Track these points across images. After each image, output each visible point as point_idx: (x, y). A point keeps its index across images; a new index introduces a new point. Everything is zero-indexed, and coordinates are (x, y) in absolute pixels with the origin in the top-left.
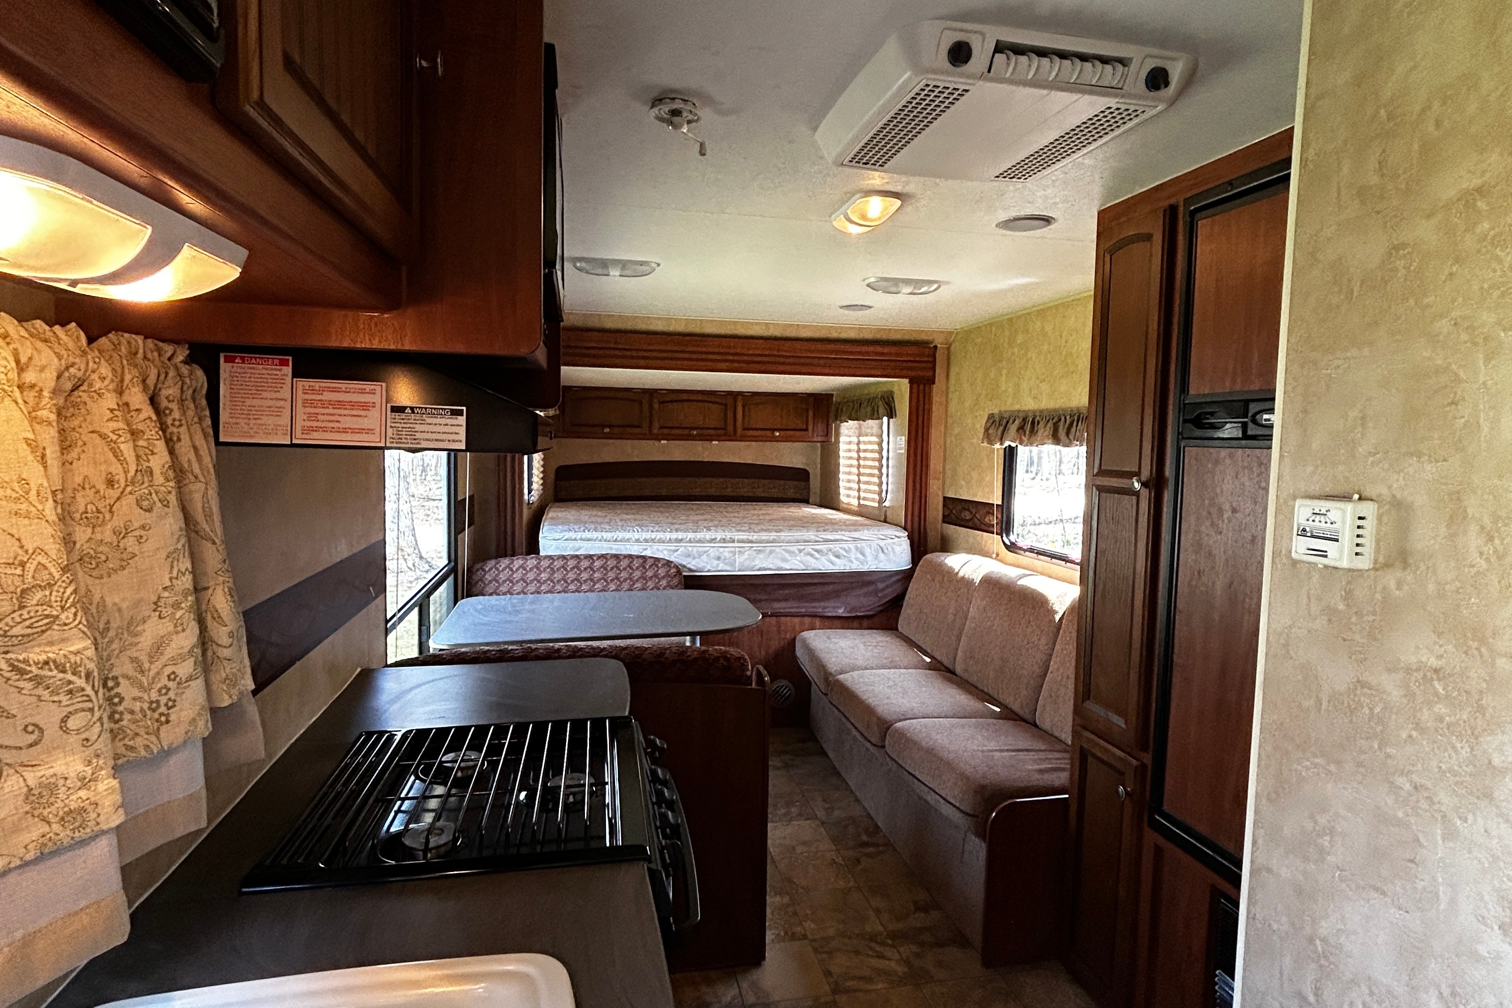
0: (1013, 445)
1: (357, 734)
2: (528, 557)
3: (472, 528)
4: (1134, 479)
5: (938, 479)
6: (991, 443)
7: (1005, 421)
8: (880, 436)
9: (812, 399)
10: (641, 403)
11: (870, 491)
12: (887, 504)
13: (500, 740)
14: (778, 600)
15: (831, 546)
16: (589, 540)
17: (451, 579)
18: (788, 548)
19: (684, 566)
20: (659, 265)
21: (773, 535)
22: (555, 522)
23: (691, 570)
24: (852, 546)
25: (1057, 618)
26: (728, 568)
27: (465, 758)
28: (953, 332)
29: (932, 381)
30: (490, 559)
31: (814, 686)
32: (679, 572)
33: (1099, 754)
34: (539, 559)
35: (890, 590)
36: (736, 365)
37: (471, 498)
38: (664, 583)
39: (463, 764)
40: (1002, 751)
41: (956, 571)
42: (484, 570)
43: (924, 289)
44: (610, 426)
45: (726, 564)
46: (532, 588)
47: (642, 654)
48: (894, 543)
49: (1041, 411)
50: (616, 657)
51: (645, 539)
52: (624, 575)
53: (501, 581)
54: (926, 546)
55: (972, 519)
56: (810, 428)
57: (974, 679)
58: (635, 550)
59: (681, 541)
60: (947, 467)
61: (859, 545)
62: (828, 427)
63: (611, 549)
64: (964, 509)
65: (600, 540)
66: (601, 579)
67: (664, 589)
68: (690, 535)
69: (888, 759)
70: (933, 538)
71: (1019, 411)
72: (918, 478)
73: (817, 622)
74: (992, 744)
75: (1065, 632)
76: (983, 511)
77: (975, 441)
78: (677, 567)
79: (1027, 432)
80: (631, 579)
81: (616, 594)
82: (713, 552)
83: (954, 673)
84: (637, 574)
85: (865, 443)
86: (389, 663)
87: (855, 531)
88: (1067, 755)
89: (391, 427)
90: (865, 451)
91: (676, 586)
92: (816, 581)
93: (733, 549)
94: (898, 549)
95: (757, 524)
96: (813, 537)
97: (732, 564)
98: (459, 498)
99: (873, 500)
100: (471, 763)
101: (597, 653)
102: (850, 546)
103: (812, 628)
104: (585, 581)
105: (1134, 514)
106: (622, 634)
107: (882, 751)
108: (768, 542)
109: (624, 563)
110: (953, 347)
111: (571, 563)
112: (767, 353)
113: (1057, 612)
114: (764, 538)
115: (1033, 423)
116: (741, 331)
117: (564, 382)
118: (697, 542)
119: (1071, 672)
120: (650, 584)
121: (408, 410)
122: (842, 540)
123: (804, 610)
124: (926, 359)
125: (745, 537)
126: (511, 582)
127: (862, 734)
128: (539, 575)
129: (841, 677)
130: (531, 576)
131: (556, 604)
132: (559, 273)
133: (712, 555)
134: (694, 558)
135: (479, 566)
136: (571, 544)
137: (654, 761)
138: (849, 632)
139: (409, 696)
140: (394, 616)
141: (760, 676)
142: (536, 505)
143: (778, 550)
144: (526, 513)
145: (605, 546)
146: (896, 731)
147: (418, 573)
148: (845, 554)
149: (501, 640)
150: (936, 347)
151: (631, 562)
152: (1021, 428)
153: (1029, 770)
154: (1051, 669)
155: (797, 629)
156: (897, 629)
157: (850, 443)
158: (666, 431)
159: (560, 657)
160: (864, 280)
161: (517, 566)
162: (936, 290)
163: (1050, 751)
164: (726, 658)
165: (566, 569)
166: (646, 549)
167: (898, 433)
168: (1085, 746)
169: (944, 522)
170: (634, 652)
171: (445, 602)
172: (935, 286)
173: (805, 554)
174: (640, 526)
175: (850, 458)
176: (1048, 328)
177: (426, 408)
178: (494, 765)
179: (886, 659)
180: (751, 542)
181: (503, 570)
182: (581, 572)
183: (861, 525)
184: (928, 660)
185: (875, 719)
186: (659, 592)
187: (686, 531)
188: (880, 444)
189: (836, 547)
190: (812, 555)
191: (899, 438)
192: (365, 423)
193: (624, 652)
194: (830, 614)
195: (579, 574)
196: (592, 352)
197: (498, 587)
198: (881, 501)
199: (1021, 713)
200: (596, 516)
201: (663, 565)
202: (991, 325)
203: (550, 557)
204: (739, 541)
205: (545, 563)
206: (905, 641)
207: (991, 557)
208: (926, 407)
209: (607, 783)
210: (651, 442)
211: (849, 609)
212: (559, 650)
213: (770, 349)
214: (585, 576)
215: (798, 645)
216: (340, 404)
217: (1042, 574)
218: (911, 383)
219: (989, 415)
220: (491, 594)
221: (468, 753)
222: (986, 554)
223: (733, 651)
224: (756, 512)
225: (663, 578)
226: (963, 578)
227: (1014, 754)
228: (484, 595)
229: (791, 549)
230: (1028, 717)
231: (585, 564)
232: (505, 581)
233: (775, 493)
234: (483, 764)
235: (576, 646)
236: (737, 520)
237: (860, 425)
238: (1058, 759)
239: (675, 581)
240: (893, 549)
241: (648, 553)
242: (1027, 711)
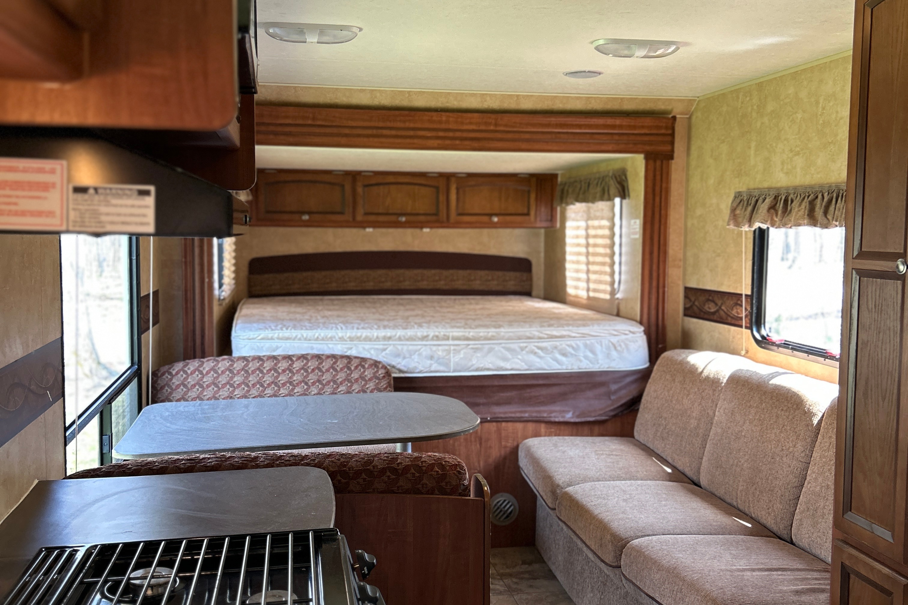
0: (764, 226)
1: (37, 550)
2: (220, 359)
3: (157, 326)
4: (899, 262)
5: (679, 267)
6: (738, 224)
7: (754, 200)
8: (612, 220)
9: (534, 180)
10: (343, 186)
11: (600, 282)
12: (619, 296)
13: (193, 555)
14: (498, 404)
15: (558, 344)
16: (288, 339)
17: (135, 382)
18: (508, 346)
19: (393, 367)
20: (361, 29)
21: (492, 332)
22: (249, 319)
23: (401, 371)
24: (580, 343)
25: (815, 421)
26: (441, 368)
27: (155, 574)
28: (695, 100)
29: (670, 156)
30: (177, 360)
31: (540, 501)
32: (388, 373)
33: (863, 572)
34: (232, 361)
35: (623, 392)
36: (448, 142)
37: (155, 293)
38: (371, 385)
39: (153, 581)
40: (753, 570)
41: (700, 370)
42: (170, 373)
43: (659, 52)
44: (309, 213)
45: (440, 364)
46: (224, 393)
47: (348, 462)
48: (627, 339)
49: (795, 188)
50: (319, 465)
51: (350, 337)
52: (327, 377)
53: (189, 386)
54: (664, 341)
55: (717, 311)
56: (532, 213)
57: (720, 492)
58: (339, 349)
59: (390, 338)
60: (689, 254)
61: (588, 342)
62: (552, 211)
63: (312, 348)
64: (708, 300)
65: (300, 339)
66: (301, 382)
67: (372, 391)
68: (400, 333)
69: (624, 581)
70: (672, 333)
71: (769, 189)
72: (655, 267)
73: (543, 428)
74: (742, 563)
75: (823, 436)
76: (730, 302)
77: (720, 223)
78: (386, 368)
79: (780, 212)
80: (335, 382)
81: (319, 398)
82: (426, 351)
83: (698, 485)
84: (341, 376)
85: (595, 228)
86: (68, 475)
87: (584, 325)
88: (828, 575)
89: (74, 209)
90: (595, 236)
91: (385, 389)
92: (541, 382)
93: (447, 348)
94: (633, 346)
95: (474, 320)
96: (537, 334)
97: (447, 365)
98: (142, 294)
99: (604, 292)
100: (162, 580)
101: (298, 461)
102: (578, 342)
103: (537, 435)
104: (284, 384)
105: (899, 301)
106: (327, 441)
107: (617, 571)
108: (486, 339)
109: (326, 365)
110: (694, 118)
111: (268, 365)
112: (483, 127)
113: (814, 415)
114: (481, 334)
115: (786, 201)
116: (454, 104)
117: (259, 164)
118: (408, 340)
119: (831, 483)
120: (356, 387)
121: (91, 191)
122: (569, 336)
123: (527, 415)
124: (663, 131)
125: (461, 334)
126: (201, 386)
127: (595, 553)
128: (232, 378)
129: (570, 490)
130: (223, 379)
131: (251, 409)
132: (253, 40)
133: (424, 353)
134: (404, 358)
135: (166, 368)
136: (267, 344)
137: (363, 577)
138: (578, 440)
139: (93, 509)
140: (73, 423)
141: (479, 486)
142: (227, 301)
143: (497, 348)
144: (217, 311)
145: (306, 345)
146: (633, 548)
147: (96, 380)
148: (573, 352)
149: (191, 449)
150: (674, 118)
151: (335, 363)
152: (773, 207)
153: (786, 592)
154: (808, 478)
155: (520, 435)
156: (632, 436)
157: (578, 228)
158: (372, 218)
159: (257, 466)
160: (592, 43)
161: (207, 369)
162: (673, 52)
163: (808, 570)
164: (442, 467)
165: (262, 372)
166: (351, 348)
167: (633, 216)
168: (847, 563)
169: (685, 315)
170: (339, 460)
171: (128, 409)
172: (673, 48)
173: (527, 352)
174: (343, 323)
175: (578, 245)
176: (803, 95)
177: (111, 189)
178: (187, 581)
179: (620, 469)
180: (467, 339)
181: (192, 373)
182: (279, 374)
183: (592, 319)
184: (669, 470)
185: (609, 537)
186: (365, 395)
187: (395, 327)
188: (612, 228)
189: (562, 344)
190: (535, 353)
191: (632, 222)
192: (44, 206)
193: (327, 460)
194: (557, 420)
195: (277, 377)
196: (288, 129)
197: (186, 393)
198: (613, 293)
199: (775, 529)
200: (295, 312)
201: (371, 366)
202: (737, 91)
203: (244, 358)
204: (454, 339)
205: (238, 365)
206: (643, 450)
207: (739, 354)
208: (664, 185)
209: (311, 600)
210: (354, 231)
211: (577, 413)
212: (256, 458)
213: (486, 124)
214: (283, 378)
215: (521, 454)
216: (17, 185)
217: (798, 372)
218: (647, 159)
219: (736, 193)
220: (178, 400)
221: (159, 569)
222: (734, 352)
223: (450, 458)
224: (472, 307)
225: (370, 380)
226: (707, 378)
227: (766, 573)
228: (171, 401)
229: (512, 346)
230: (784, 533)
231: (283, 365)
232: (194, 386)
233: (494, 285)
234: (175, 581)
235: (274, 454)
236: (450, 315)
237: (589, 209)
238: (816, 579)
239: (384, 384)
240: (626, 345)
241: (353, 353)
242: (782, 526)
